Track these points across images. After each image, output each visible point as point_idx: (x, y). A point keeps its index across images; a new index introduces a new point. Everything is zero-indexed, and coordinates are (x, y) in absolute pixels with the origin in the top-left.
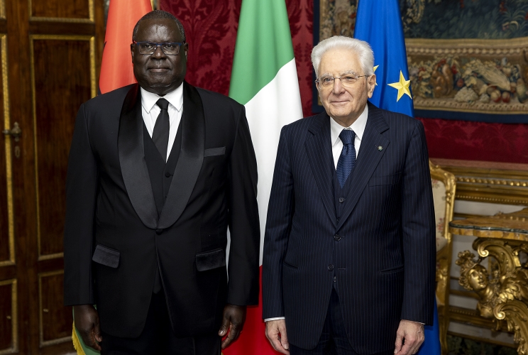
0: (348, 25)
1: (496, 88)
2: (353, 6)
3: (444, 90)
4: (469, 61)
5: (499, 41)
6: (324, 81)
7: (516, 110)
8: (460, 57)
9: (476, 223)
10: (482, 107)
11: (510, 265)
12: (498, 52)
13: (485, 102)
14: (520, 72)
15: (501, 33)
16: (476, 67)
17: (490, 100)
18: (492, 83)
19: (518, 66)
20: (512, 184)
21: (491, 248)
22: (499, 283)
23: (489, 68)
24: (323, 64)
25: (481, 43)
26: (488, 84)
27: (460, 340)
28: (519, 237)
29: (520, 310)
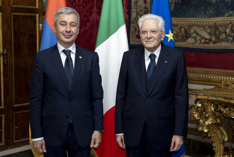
0: (143, 11)
1: (203, 38)
2: (145, 4)
3: (182, 39)
4: (192, 27)
5: (205, 19)
6: (143, 32)
7: (212, 47)
8: (189, 25)
9: (196, 93)
10: (198, 45)
11: (210, 110)
12: (205, 23)
13: (199, 44)
14: (213, 32)
15: (206, 16)
16: (195, 29)
17: (201, 43)
18: (202, 36)
19: (213, 29)
20: (210, 77)
21: (202, 103)
22: (205, 117)
23: (201, 30)
24: (143, 25)
25: (197, 19)
26: (200, 36)
27: (188, 140)
28: (214, 99)
29: (214, 129)
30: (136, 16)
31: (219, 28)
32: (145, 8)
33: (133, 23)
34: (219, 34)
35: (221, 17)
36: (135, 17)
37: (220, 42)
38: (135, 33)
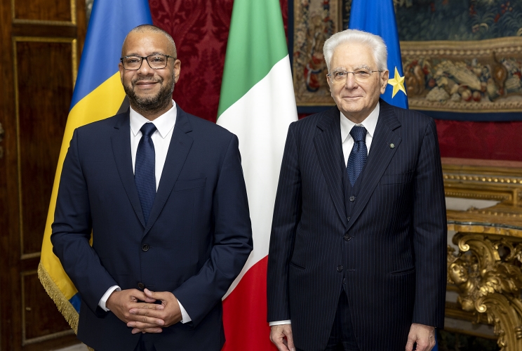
0: (322, 29)
1: (467, 87)
2: (326, 11)
3: (416, 90)
4: (440, 62)
5: (469, 42)
6: (337, 74)
7: (487, 109)
8: (431, 58)
9: (457, 218)
10: (453, 105)
11: (489, 259)
12: (469, 53)
13: (456, 101)
14: (490, 72)
15: (471, 35)
16: (447, 67)
17: (461, 99)
18: (463, 82)
19: (488, 66)
20: (484, 180)
21: (471, 242)
22: (480, 276)
23: (460, 69)
24: (335, 58)
25: (451, 44)
26: (459, 84)
28: (501, 232)
29: (501, 303)
30: (306, 40)
31: (505, 63)
32: (327, 19)
33: (299, 57)
34: (504, 78)
35: (509, 38)
36: (303, 41)
37: (506, 97)
38: (303, 80)
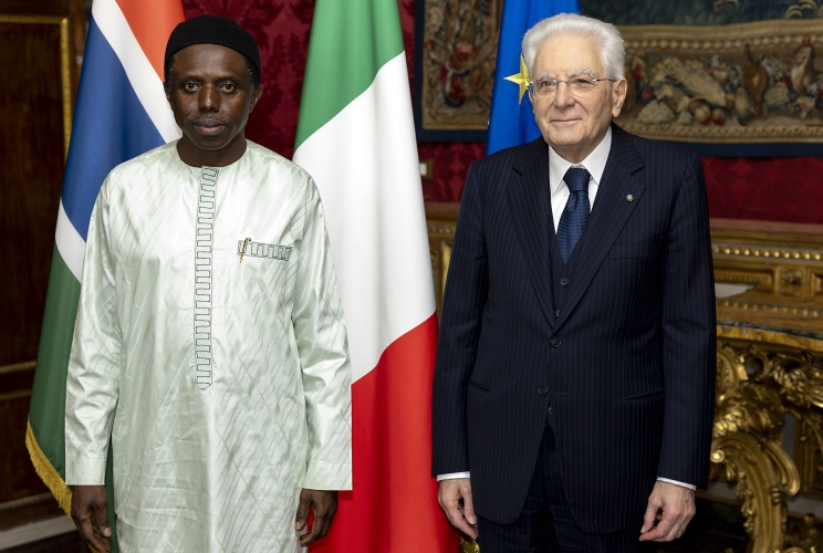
0: (470, 4)
1: (703, 102)
4: (661, 60)
5: (708, 28)
6: (541, 85)
7: (735, 137)
8: (647, 54)
10: (681, 131)
11: (731, 377)
12: (707, 45)
13: (685, 125)
14: (740, 77)
15: (711, 17)
16: (672, 69)
17: (694, 120)
18: (698, 94)
19: (738, 67)
20: (728, 251)
23: (692, 71)
24: (539, 59)
25: (680, 31)
26: (690, 96)
28: (748, 335)
29: (747, 448)
30: (445, 21)
31: (764, 63)
33: (433, 49)
34: (763, 87)
35: (772, 22)
36: (439, 24)
37: (765, 119)
38: (439, 88)
